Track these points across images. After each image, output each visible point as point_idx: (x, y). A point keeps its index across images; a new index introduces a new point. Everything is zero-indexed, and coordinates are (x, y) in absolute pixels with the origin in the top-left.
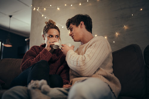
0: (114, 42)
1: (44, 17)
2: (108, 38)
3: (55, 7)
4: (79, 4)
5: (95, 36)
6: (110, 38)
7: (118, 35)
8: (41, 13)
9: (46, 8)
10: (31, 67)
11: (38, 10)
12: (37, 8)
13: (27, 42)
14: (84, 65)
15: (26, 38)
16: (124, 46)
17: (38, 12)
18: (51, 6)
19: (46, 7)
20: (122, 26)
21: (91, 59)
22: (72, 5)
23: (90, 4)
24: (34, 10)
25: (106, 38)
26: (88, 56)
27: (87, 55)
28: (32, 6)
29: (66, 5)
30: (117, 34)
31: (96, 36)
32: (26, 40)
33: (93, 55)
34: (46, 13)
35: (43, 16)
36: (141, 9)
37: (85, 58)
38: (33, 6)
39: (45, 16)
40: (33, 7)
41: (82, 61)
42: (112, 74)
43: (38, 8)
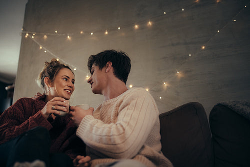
0: (161, 98)
1: (43, 50)
2: (151, 91)
3: (64, 35)
4: (105, 32)
5: (129, 87)
6: (154, 91)
7: (167, 87)
8: (38, 43)
9: (48, 36)
10: (17, 139)
11: (33, 37)
12: (31, 34)
13: (9, 93)
14: (123, 142)
15: (7, 85)
16: (177, 104)
17: (33, 41)
18: (56, 32)
19: (49, 34)
20: (174, 72)
21: (133, 130)
22: (92, 34)
23: (123, 34)
24: (26, 36)
25: (147, 90)
26: (127, 124)
27: (126, 122)
28: (22, 29)
29: (82, 32)
30: (165, 84)
31: (131, 86)
32: (7, 88)
33: (136, 124)
34: (46, 44)
35: (41, 48)
36: (203, 48)
37: (124, 130)
38: (25, 29)
39: (44, 48)
40: (24, 32)
41: (119, 135)
42: (160, 152)
43: (34, 35)
